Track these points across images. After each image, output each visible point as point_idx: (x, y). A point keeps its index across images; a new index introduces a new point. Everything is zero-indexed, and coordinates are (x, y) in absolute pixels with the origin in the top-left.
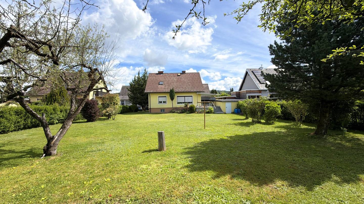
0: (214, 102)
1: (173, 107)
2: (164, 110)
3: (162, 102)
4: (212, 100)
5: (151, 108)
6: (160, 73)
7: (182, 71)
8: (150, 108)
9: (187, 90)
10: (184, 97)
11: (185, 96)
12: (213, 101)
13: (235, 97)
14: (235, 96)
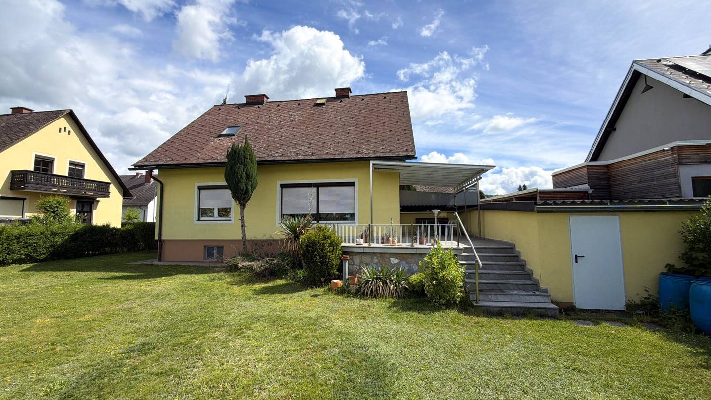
0: (475, 215)
1: (248, 238)
2: (220, 249)
3: (212, 210)
4: (461, 204)
5: (163, 238)
6: (253, 100)
7: (336, 90)
8: (160, 240)
9: (331, 152)
10: (315, 189)
11: (318, 185)
12: (469, 207)
13: (586, 192)
14: (585, 187)
